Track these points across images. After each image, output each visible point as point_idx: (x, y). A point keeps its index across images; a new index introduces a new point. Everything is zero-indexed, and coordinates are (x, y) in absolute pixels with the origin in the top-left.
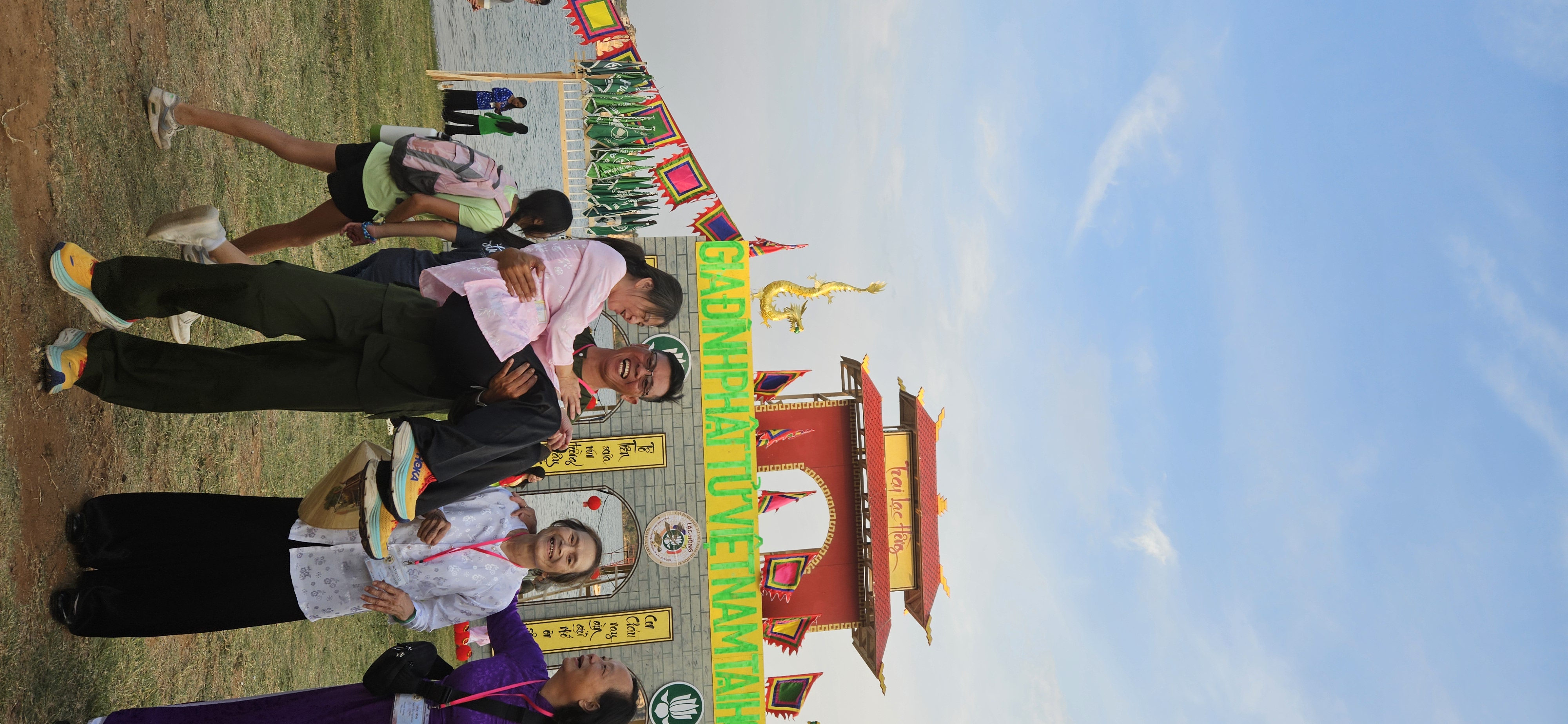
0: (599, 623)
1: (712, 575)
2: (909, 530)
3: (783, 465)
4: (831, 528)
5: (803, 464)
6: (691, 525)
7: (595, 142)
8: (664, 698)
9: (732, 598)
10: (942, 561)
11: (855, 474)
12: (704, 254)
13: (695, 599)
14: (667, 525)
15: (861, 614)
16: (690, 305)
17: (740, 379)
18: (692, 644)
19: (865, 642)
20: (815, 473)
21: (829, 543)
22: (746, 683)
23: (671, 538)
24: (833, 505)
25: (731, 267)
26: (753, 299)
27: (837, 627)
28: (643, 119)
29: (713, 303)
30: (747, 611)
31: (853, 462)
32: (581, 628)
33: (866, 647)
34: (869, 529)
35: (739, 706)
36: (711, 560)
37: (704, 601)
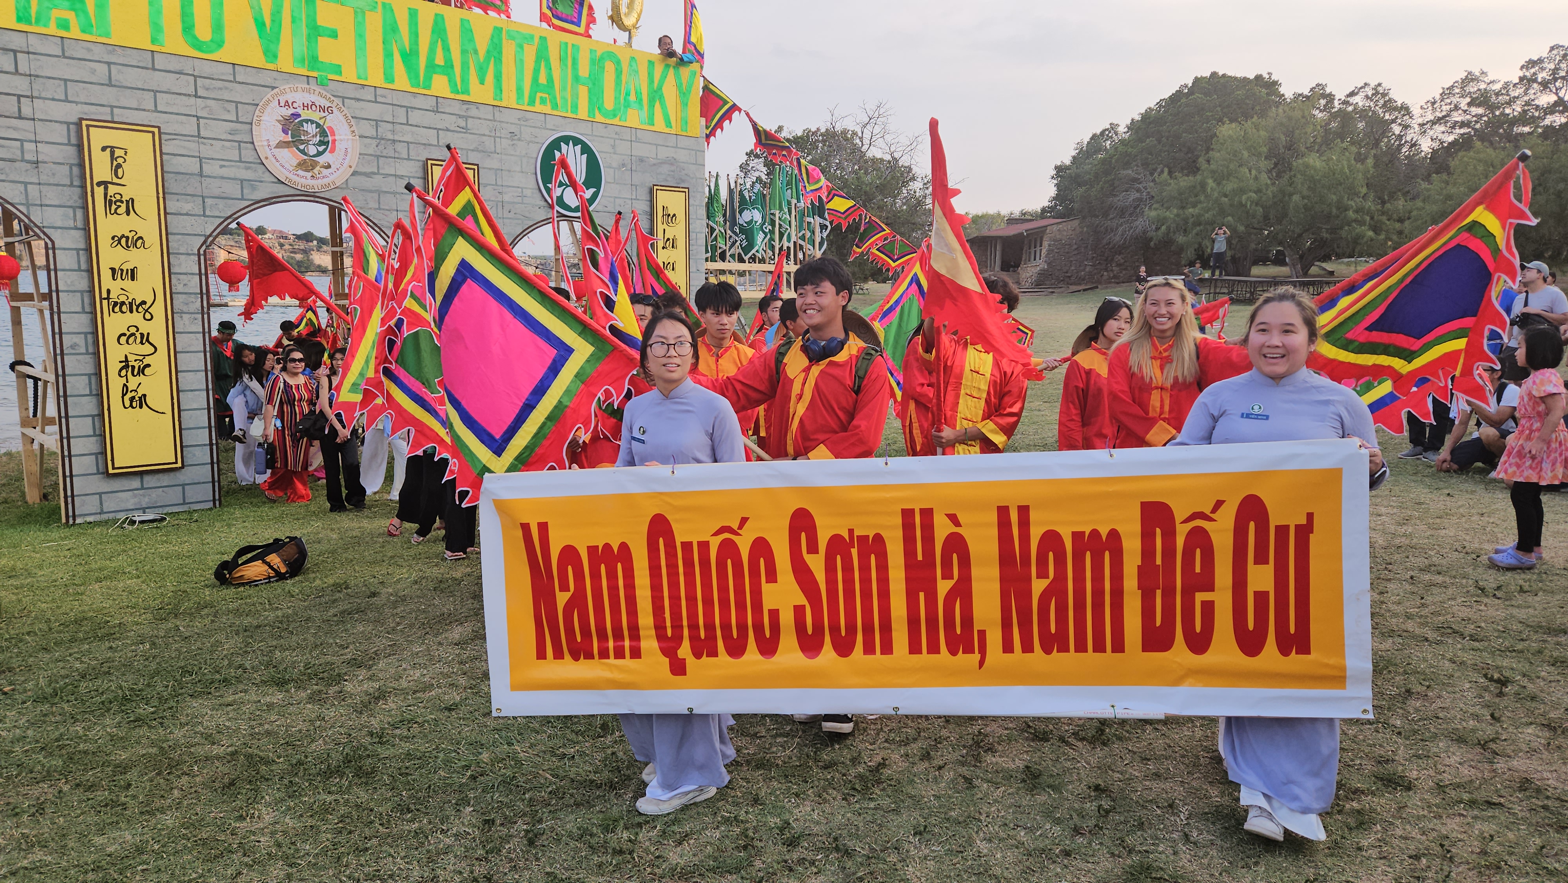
1: (376, 79)
6: (282, 99)
9: (417, 53)
13: (415, 117)
18: (484, 135)
22: (547, 61)
23: (307, 142)
30: (439, 29)
35: (576, 78)
36: (349, 75)
37: (419, 102)
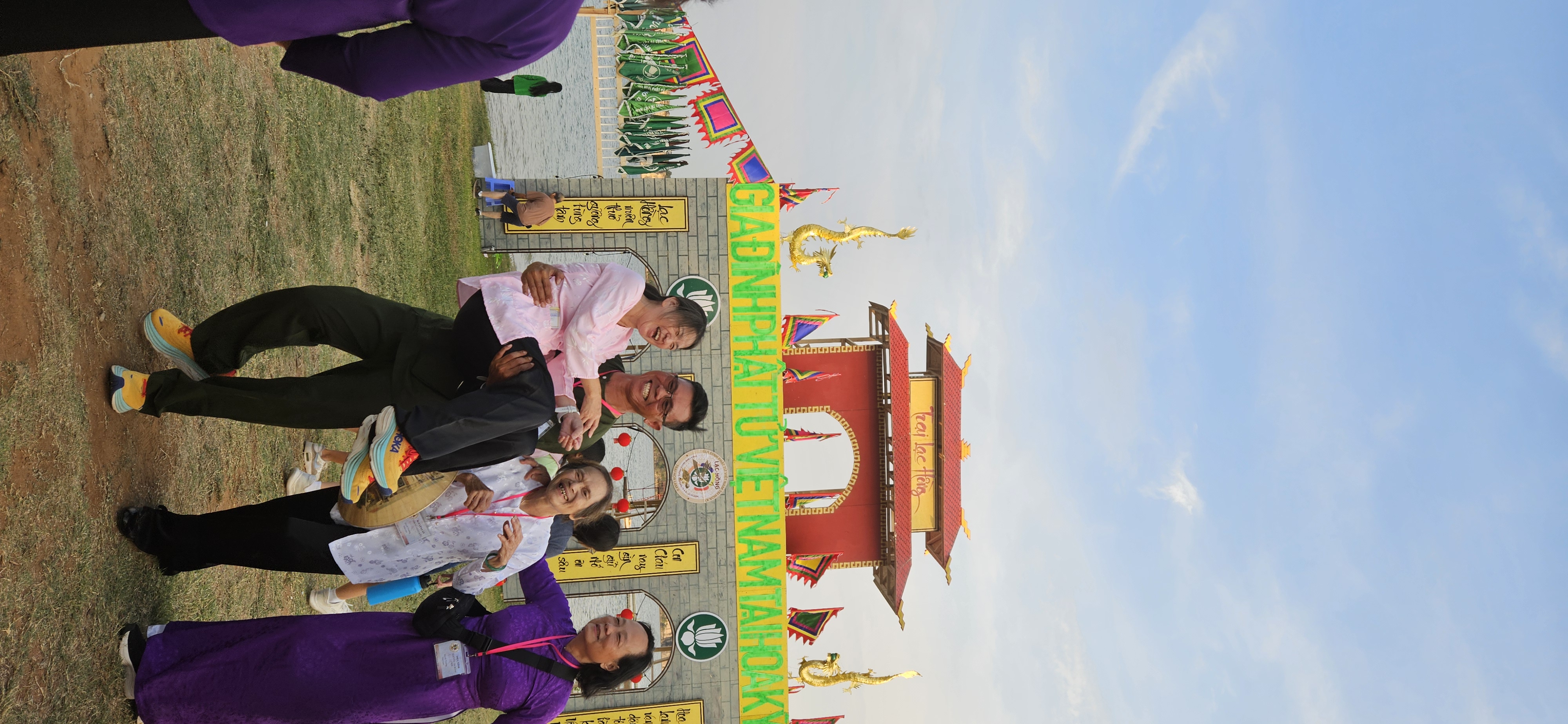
0: (628, 555)
1: (738, 512)
2: (932, 473)
3: (810, 408)
4: (855, 470)
5: (829, 407)
6: (719, 463)
7: (627, 81)
8: (690, 627)
9: (757, 535)
10: (963, 504)
11: (880, 418)
12: (734, 196)
13: (721, 534)
14: (695, 463)
15: (882, 553)
16: (720, 247)
17: (768, 322)
18: (717, 577)
19: (885, 581)
20: (840, 416)
21: (853, 484)
22: (769, 616)
23: (698, 475)
24: (858, 448)
25: (761, 209)
26: (783, 242)
27: (858, 565)
28: (675, 56)
29: (742, 246)
30: (772, 547)
31: (879, 407)
32: (611, 559)
33: (886, 584)
34: (892, 472)
35: (762, 637)
36: (738, 498)
37: (730, 537)
